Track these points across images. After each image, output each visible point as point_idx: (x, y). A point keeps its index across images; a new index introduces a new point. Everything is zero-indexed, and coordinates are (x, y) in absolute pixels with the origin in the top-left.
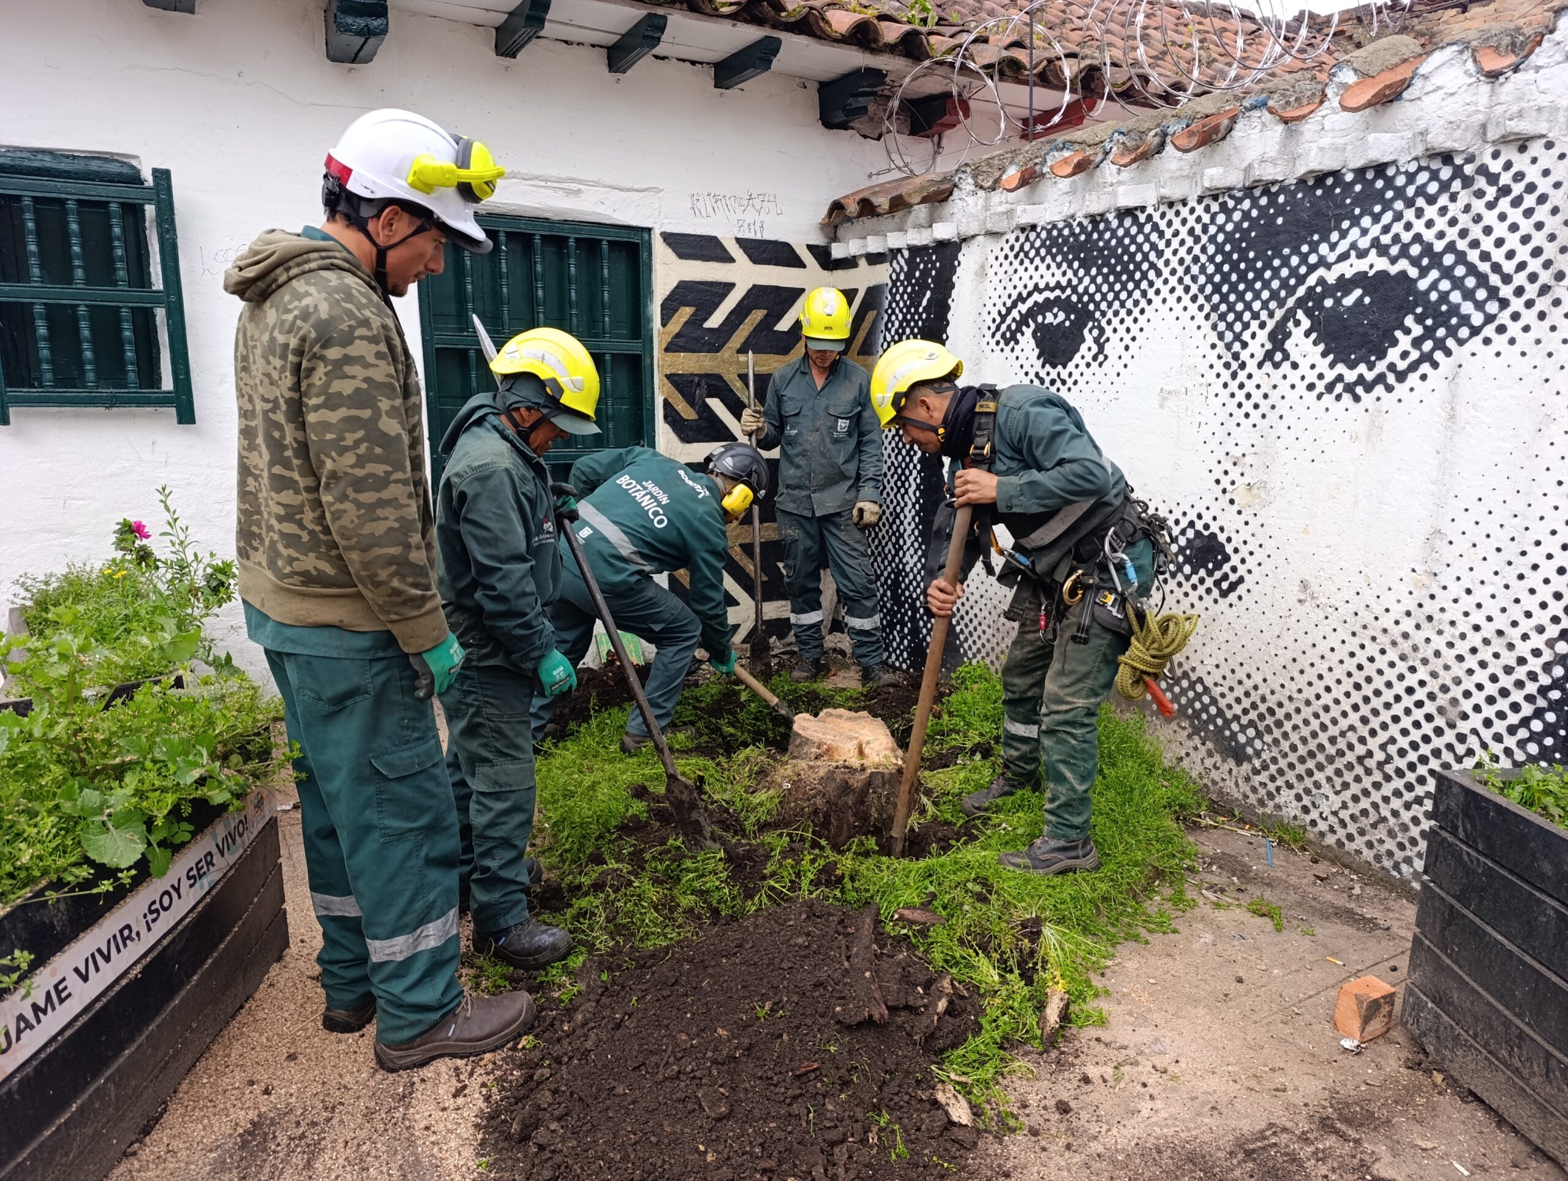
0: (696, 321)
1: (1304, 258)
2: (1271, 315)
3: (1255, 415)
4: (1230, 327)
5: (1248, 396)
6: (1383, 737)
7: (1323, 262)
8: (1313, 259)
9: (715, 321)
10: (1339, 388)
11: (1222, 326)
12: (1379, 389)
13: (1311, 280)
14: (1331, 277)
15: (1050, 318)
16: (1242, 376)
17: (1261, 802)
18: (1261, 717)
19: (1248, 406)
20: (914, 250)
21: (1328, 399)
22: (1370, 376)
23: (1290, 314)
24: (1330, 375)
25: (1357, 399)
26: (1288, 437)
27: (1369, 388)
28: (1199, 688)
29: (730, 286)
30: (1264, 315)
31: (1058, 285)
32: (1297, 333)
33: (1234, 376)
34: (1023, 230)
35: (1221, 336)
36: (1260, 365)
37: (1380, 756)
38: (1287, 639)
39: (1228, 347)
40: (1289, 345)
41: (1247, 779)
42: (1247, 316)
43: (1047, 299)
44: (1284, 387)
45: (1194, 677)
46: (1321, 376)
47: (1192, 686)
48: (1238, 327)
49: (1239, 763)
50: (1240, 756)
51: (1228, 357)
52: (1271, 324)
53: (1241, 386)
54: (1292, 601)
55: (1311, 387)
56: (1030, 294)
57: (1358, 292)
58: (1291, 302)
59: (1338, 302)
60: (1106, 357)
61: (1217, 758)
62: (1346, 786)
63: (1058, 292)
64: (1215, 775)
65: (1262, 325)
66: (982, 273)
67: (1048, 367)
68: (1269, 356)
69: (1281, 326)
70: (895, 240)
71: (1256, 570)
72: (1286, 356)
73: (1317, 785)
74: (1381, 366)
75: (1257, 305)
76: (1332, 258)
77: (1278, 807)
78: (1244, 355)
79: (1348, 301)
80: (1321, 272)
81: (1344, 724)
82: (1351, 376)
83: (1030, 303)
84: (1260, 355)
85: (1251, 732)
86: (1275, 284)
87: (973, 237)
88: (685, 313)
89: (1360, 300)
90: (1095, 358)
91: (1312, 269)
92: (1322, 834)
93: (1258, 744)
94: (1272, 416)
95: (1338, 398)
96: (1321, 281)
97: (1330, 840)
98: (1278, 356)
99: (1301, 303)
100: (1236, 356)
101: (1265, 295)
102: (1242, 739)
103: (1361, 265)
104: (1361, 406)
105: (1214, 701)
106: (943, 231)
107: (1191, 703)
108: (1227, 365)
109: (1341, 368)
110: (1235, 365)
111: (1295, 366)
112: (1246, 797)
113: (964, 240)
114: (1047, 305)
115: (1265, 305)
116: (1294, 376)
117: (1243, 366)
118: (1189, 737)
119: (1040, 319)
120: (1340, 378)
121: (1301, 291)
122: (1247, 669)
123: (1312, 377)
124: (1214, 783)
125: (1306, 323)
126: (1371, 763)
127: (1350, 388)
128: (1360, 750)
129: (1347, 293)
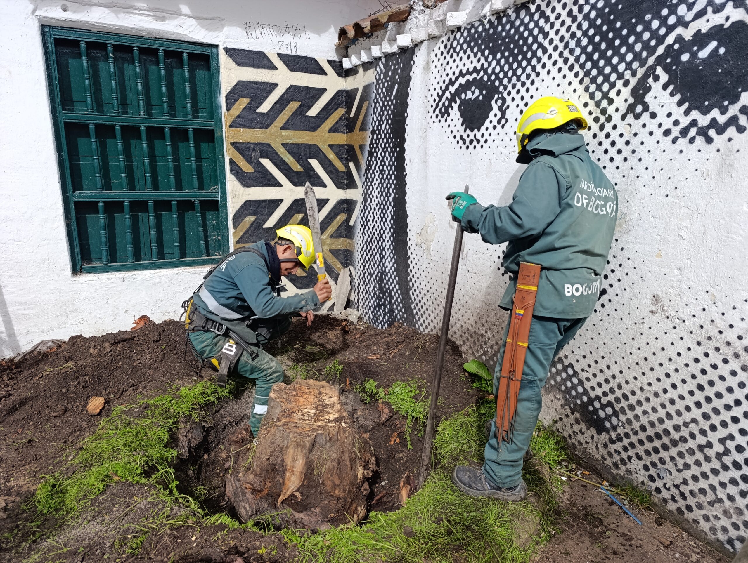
0: (251, 108)
1: (664, 21)
2: (634, 74)
3: (619, 159)
4: (599, 87)
5: (613, 144)
6: (722, 433)
7: (682, 22)
8: (672, 20)
9: (265, 108)
10: (693, 132)
11: (593, 88)
12: (731, 131)
13: (670, 40)
14: (688, 34)
15: (469, 95)
16: (608, 127)
17: (616, 465)
18: (618, 400)
19: (612, 152)
20: (388, 56)
21: (682, 142)
22: (722, 119)
23: (651, 71)
24: (685, 122)
25: (709, 140)
26: (646, 176)
27: (721, 130)
28: (570, 371)
29: (274, 86)
30: (628, 75)
31: (475, 70)
32: (656, 87)
33: (602, 128)
34: (452, 32)
35: (592, 96)
36: (623, 117)
37: (718, 448)
38: (641, 342)
39: (598, 104)
40: (648, 98)
41: (605, 446)
42: (613, 77)
43: (468, 81)
44: (643, 134)
45: (566, 363)
46: (676, 123)
47: (565, 369)
48: (606, 87)
49: (599, 433)
50: (600, 428)
51: (597, 113)
52: (633, 82)
53: (608, 136)
54: (646, 312)
55: (667, 133)
56: (457, 79)
57: (714, 44)
58: (651, 61)
59: (694, 55)
60: (507, 120)
61: (583, 425)
62: (687, 466)
63: (475, 75)
64: (580, 437)
65: (626, 84)
66: (427, 68)
67: (468, 131)
68: (631, 109)
69: (643, 81)
70: (376, 52)
71: (616, 284)
72: (646, 108)
73: (662, 461)
74: (734, 110)
75: (622, 67)
76: (689, 17)
77: (629, 472)
78: (611, 110)
79: (704, 54)
80: (679, 30)
81: (687, 416)
82: (704, 121)
83: (457, 85)
84: (623, 109)
85: (609, 411)
86: (638, 47)
87: (422, 42)
88: (244, 102)
89: (715, 50)
90: (499, 122)
91: (671, 29)
92: (665, 501)
93: (614, 420)
94: (633, 160)
95: (692, 140)
96: (679, 39)
97: (672, 506)
98: (639, 108)
99: (660, 61)
100: (604, 111)
101: (629, 57)
102: (602, 414)
103: (717, 19)
104: (713, 147)
105: (581, 383)
106: (404, 40)
107: (564, 381)
108: (596, 120)
109: (695, 114)
110: (602, 119)
111: (653, 115)
112: (604, 459)
113: (417, 45)
114: (467, 86)
115: (629, 66)
116: (652, 125)
117: (609, 119)
118: (562, 406)
119: (463, 96)
120: (694, 123)
121: (660, 50)
122: (606, 361)
123: (668, 124)
124: (580, 444)
125: (664, 77)
126: (711, 453)
127: (703, 132)
128: (701, 440)
129: (702, 47)
